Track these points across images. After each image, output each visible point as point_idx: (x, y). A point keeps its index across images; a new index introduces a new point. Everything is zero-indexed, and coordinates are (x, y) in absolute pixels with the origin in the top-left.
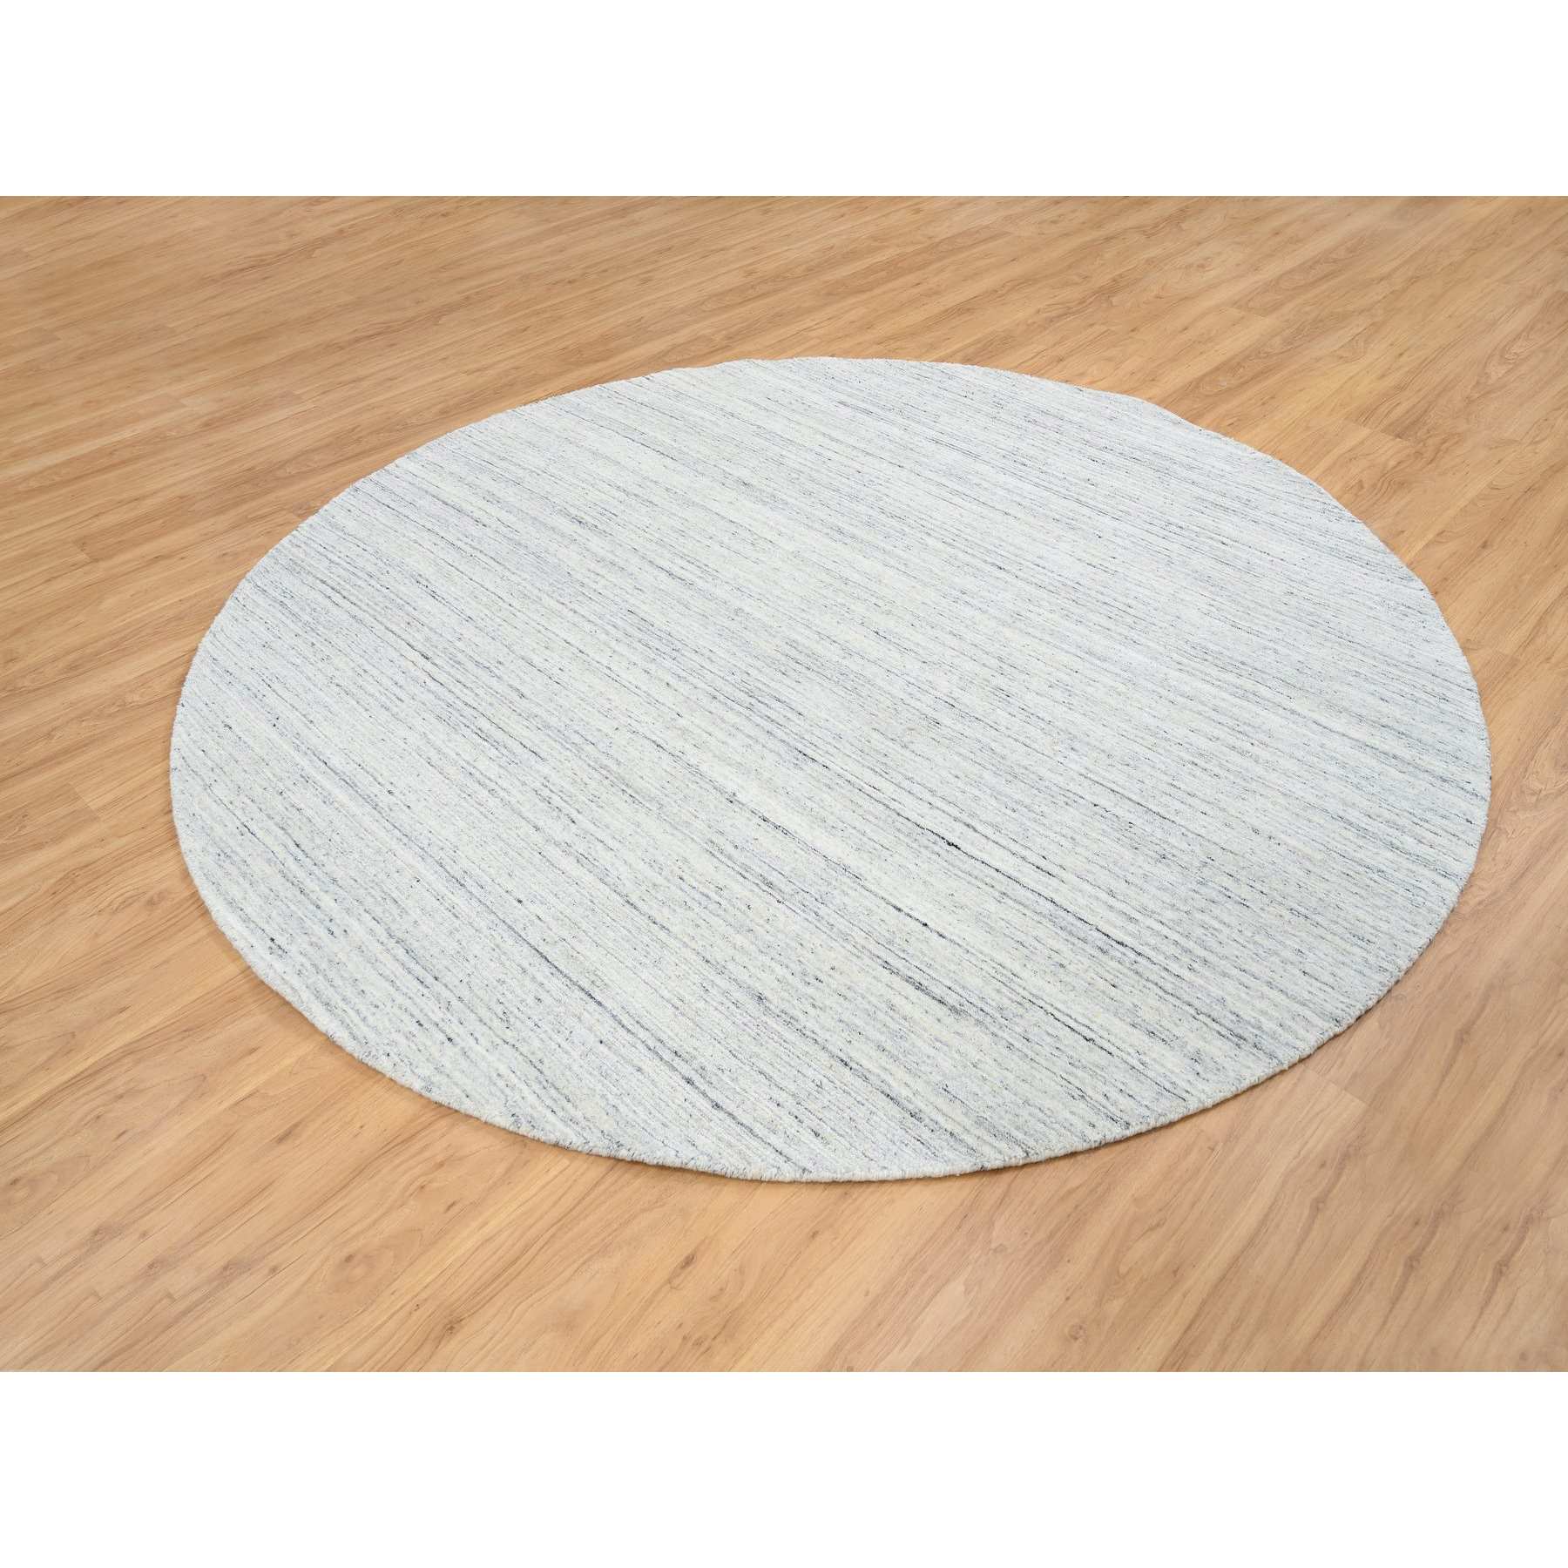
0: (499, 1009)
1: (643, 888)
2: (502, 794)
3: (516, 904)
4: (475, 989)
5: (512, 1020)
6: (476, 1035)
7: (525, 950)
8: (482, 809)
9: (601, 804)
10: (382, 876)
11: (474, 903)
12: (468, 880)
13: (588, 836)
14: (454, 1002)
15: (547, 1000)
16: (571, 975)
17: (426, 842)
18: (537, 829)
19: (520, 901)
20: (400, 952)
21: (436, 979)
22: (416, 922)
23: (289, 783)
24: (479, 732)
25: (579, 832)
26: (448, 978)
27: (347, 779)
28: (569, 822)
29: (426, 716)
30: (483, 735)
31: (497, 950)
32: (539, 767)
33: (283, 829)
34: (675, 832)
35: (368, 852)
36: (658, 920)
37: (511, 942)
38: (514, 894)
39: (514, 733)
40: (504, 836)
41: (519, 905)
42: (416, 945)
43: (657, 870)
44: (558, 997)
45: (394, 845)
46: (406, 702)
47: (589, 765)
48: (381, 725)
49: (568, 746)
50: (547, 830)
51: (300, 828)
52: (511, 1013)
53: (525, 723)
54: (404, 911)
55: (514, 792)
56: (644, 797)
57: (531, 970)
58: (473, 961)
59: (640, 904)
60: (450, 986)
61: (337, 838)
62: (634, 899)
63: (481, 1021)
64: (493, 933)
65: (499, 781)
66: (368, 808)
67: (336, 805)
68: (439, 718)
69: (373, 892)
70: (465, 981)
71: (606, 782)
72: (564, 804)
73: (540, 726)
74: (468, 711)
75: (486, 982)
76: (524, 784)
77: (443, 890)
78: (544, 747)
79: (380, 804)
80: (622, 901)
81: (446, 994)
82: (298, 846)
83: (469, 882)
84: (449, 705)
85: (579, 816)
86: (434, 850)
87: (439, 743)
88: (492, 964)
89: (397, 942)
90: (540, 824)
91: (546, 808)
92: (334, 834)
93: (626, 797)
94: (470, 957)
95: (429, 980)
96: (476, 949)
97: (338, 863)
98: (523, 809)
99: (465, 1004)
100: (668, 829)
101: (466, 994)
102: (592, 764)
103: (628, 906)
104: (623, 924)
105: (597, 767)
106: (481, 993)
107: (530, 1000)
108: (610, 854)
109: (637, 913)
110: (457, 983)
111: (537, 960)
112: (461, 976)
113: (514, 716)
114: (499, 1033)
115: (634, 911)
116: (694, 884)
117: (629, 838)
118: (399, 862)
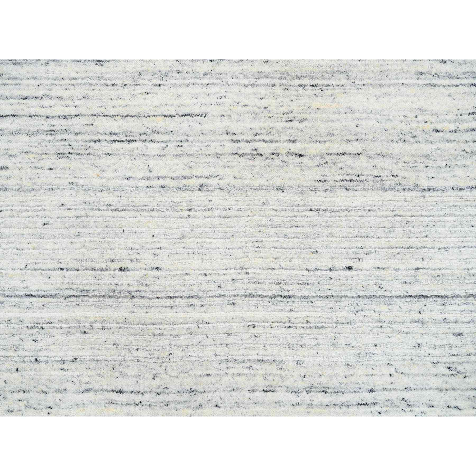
0: (442, 369)
1: (421, 166)
2: (213, 182)
3: (348, 273)
4: (406, 370)
5: (460, 368)
6: (453, 404)
7: (401, 304)
8: (217, 213)
9: (301, 116)
10: (221, 350)
11: (319, 303)
12: (286, 288)
13: (328, 158)
14: (406, 395)
15: (464, 328)
16: (457, 292)
17: (213, 287)
18: (281, 189)
19: (350, 268)
20: (320, 398)
21: (371, 391)
22: (298, 362)
23: (29, 344)
24: (115, 138)
25: (317, 161)
26: (379, 382)
27: (72, 293)
28: (298, 159)
29: (47, 163)
30: (122, 138)
31: (384, 325)
32: (208, 126)
33: (87, 391)
34: (384, 90)
35: (183, 340)
36: (462, 185)
37: (383, 308)
38: (337, 267)
39: (146, 110)
40: (265, 221)
41: (353, 273)
42: (323, 380)
43: (412, 140)
44: (468, 319)
45: (195, 314)
46: (10, 165)
47: (246, 86)
48: (21, 211)
49: (205, 81)
50: (289, 183)
51: (99, 375)
52: (453, 363)
53: (139, 90)
54: (279, 364)
55: (221, 171)
56: (324, 78)
57: (424, 317)
58: (378, 351)
59: (433, 184)
60: (389, 387)
61: (141, 354)
62: (425, 184)
63: (441, 390)
64: (363, 313)
65: (196, 172)
66: (128, 303)
67: (98, 326)
68: (61, 155)
69: (235, 371)
70: (393, 372)
71: (278, 90)
72: (273, 145)
73: (158, 82)
74: (77, 124)
75: (408, 358)
76: (218, 156)
77: (284, 315)
78: (188, 101)
79: (131, 289)
80: (419, 194)
81: (395, 396)
82: (120, 392)
83: (293, 290)
84: (52, 133)
85: (298, 145)
86: (229, 289)
87: (97, 182)
88: (393, 339)
89: (308, 392)
90: (278, 182)
91: (263, 163)
92: (135, 353)
93: (311, 91)
94: (372, 349)
95: (369, 397)
96: (370, 339)
97: (174, 374)
98: (248, 182)
99: (416, 389)
100: (377, 92)
101: (407, 381)
102: (246, 82)
103: (427, 194)
104: (442, 213)
105: (253, 81)
106: (415, 370)
107: (454, 340)
108: (363, 159)
109: (438, 193)
110: (389, 379)
111: (419, 304)
112: (386, 371)
113: (123, 92)
114: (464, 386)
115: (435, 193)
116: (453, 127)
117: (358, 130)
118: (221, 326)
